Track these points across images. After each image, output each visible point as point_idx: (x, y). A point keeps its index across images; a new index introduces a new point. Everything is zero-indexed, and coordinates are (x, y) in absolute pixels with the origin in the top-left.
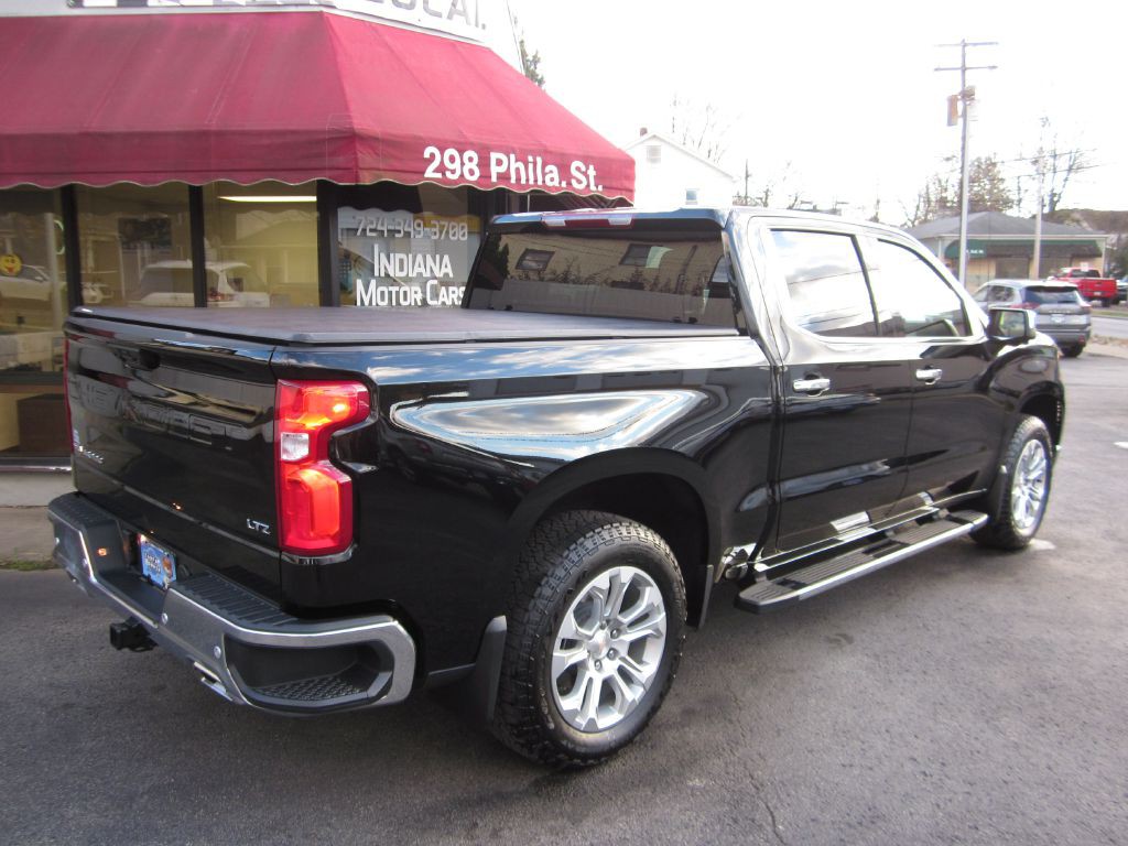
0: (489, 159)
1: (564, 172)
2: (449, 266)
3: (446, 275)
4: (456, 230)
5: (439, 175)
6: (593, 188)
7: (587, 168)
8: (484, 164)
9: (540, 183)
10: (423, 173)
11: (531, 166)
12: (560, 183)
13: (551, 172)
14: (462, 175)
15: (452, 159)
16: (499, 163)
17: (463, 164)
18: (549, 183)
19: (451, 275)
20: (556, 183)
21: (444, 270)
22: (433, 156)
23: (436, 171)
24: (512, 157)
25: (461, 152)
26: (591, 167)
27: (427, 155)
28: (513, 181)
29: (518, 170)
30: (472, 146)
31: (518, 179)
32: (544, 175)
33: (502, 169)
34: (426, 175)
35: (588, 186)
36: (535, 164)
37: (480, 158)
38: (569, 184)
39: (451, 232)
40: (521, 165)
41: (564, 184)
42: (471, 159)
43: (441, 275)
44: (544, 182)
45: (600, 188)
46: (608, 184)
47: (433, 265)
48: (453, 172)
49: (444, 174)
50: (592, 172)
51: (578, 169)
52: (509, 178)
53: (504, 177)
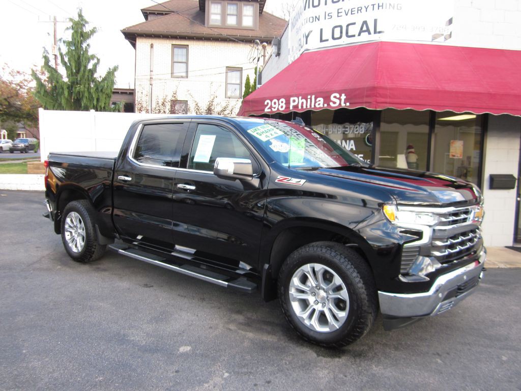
0: (289, 100)
1: (327, 100)
2: (353, 145)
3: (352, 149)
4: (358, 129)
5: (270, 110)
6: (343, 105)
7: (341, 95)
8: (288, 103)
9: (313, 106)
10: (264, 110)
11: (309, 100)
12: (323, 105)
13: (320, 101)
14: (278, 109)
15: (275, 103)
16: (294, 101)
17: (279, 104)
18: (317, 106)
19: (354, 149)
20: (321, 106)
21: (351, 147)
22: (268, 103)
23: (269, 109)
24: (300, 98)
25: (278, 100)
26: (343, 95)
27: (266, 103)
28: (300, 107)
29: (302, 103)
30: (283, 97)
31: (302, 107)
32: (315, 102)
33: (296, 103)
34: (265, 111)
35: (340, 104)
36: (311, 99)
37: (286, 101)
38: (329, 105)
39: (355, 130)
40: (304, 101)
41: (326, 105)
42: (282, 102)
43: (350, 149)
44: (315, 106)
45: (348, 104)
46: (352, 101)
47: (345, 144)
48: (275, 108)
49: (271, 109)
50: (343, 97)
51: (335, 97)
52: (298, 107)
53: (296, 107)
